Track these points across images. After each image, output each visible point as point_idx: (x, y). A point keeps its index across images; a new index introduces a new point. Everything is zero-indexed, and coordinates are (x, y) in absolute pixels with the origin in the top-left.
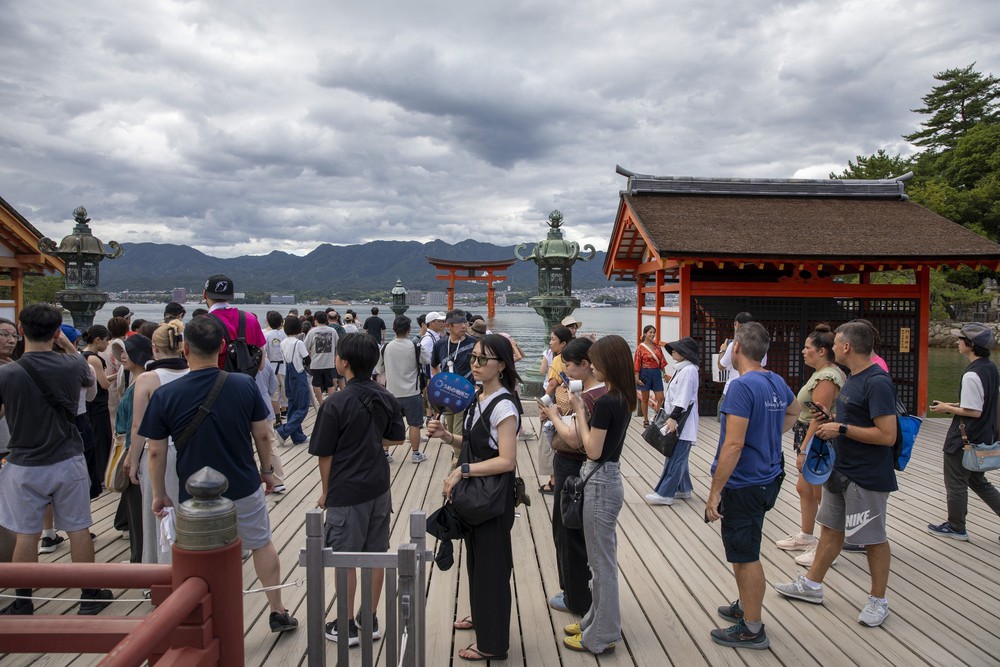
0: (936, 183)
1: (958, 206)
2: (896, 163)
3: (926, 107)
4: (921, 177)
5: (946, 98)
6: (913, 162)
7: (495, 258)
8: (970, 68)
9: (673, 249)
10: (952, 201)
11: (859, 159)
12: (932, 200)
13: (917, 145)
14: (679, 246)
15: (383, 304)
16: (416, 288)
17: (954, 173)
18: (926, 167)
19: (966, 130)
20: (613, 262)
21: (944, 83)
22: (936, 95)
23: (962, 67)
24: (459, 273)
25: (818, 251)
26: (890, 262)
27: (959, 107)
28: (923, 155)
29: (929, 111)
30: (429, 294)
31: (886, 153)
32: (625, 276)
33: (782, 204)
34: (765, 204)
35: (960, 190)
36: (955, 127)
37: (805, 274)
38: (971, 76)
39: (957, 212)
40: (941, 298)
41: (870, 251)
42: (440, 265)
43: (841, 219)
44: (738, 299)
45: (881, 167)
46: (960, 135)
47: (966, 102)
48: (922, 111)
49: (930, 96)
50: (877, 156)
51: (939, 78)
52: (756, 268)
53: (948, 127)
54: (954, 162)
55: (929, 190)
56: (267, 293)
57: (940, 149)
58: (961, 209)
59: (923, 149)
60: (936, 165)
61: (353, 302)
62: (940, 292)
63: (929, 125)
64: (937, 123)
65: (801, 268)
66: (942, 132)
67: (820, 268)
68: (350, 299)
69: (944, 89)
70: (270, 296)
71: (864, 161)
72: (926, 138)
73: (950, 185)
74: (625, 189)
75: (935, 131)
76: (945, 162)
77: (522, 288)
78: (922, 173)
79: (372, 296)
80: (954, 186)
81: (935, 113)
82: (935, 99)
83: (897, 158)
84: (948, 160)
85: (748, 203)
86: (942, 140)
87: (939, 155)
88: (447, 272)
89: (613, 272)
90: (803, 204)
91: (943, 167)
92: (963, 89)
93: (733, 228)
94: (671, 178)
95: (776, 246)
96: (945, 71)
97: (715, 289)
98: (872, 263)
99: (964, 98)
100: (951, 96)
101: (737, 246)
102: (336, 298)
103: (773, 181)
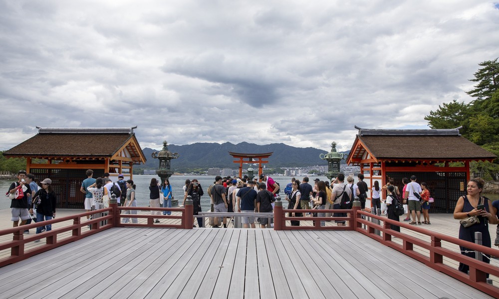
0: (483, 115)
1: (494, 126)
2: (462, 106)
3: (476, 79)
4: (476, 112)
5: (485, 74)
6: (471, 104)
7: (258, 152)
8: (496, 60)
9: (381, 156)
10: (492, 124)
11: (444, 104)
12: (481, 123)
13: (473, 96)
14: (382, 155)
15: (200, 175)
16: (217, 167)
17: (491, 110)
18: (478, 107)
19: (496, 89)
20: (351, 159)
21: (484, 67)
22: (480, 73)
23: (492, 60)
24: (244, 159)
25: (429, 157)
26: (455, 160)
27: (492, 79)
28: (476, 101)
29: (477, 80)
30: (224, 170)
31: (457, 102)
32: (355, 164)
33: (415, 139)
34: (409, 139)
35: (495, 118)
36: (491, 87)
37: (425, 164)
38: (497, 64)
39: (494, 129)
40: (487, 170)
41: (447, 156)
42: (235, 156)
43: (437, 145)
44: (402, 173)
45: (455, 108)
46: (493, 91)
47: (495, 76)
48: (474, 80)
49: (478, 73)
50: (453, 102)
51: (481, 65)
52: (409, 163)
53: (487, 87)
54: (491, 105)
55: (479, 119)
56: (142, 169)
57: (484, 98)
58: (496, 128)
59: (475, 98)
60: (482, 106)
61: (185, 174)
62: (487, 167)
63: (478, 87)
64: (482, 86)
65: (424, 162)
66: (484, 90)
67: (430, 162)
68: (183, 172)
69: (485, 70)
70: (143, 171)
71: (447, 105)
72: (476, 93)
73: (490, 116)
74: (358, 134)
75: (481, 90)
76: (487, 105)
77: (271, 167)
78: (476, 110)
79: (195, 171)
80: (492, 116)
81: (480, 81)
82: (480, 75)
83: (463, 104)
84: (488, 103)
85: (403, 139)
86: (485, 94)
87: (484, 101)
88: (238, 159)
89: (350, 163)
90: (423, 139)
91: (486, 107)
92: (493, 70)
93: (399, 148)
94: (375, 130)
95: (415, 155)
96: (483, 62)
97: (393, 169)
98: (448, 160)
99: (494, 74)
100: (488, 73)
101: (402, 155)
102: (176, 171)
103: (411, 130)
